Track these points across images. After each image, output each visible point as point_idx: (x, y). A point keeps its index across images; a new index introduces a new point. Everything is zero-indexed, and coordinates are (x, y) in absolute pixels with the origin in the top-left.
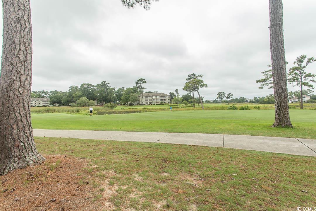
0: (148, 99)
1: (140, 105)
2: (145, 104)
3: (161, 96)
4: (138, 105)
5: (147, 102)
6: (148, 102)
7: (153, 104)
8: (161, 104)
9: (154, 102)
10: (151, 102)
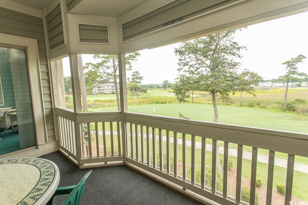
0: (101, 89)
1: (93, 94)
2: (98, 94)
3: (113, 86)
4: (91, 95)
5: (99, 91)
6: (101, 91)
7: (105, 94)
8: (112, 93)
9: (106, 92)
10: (103, 91)
